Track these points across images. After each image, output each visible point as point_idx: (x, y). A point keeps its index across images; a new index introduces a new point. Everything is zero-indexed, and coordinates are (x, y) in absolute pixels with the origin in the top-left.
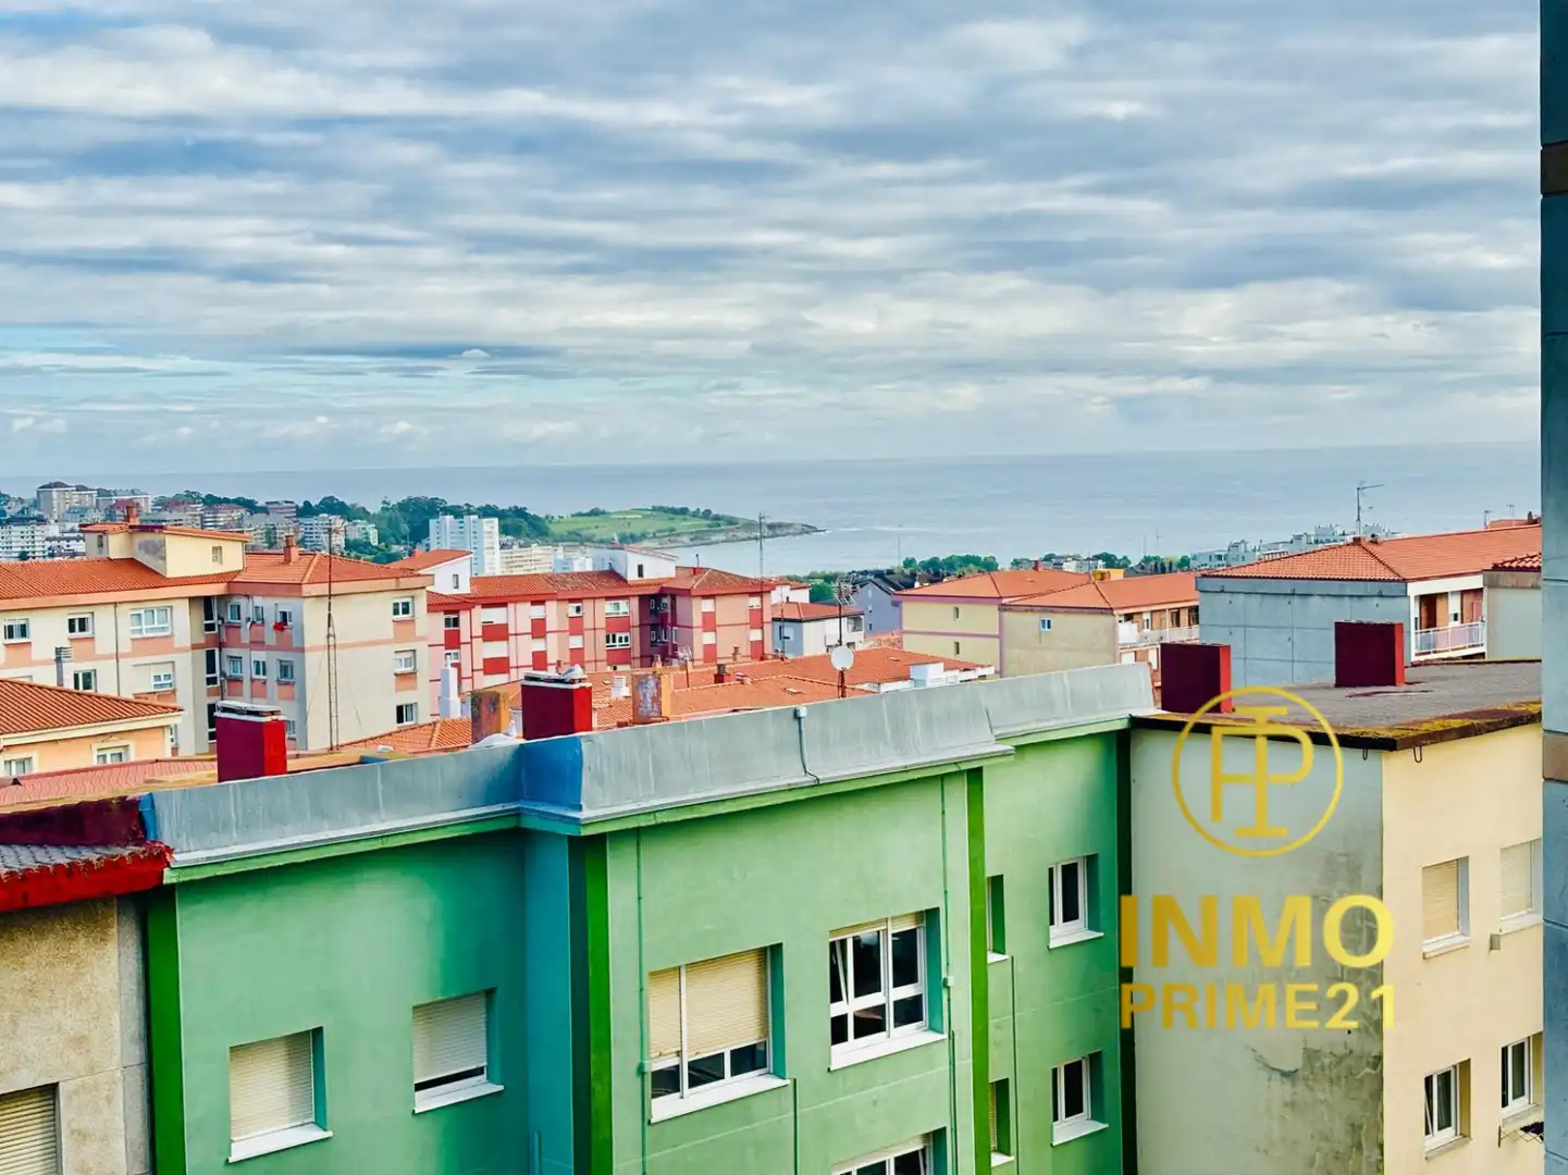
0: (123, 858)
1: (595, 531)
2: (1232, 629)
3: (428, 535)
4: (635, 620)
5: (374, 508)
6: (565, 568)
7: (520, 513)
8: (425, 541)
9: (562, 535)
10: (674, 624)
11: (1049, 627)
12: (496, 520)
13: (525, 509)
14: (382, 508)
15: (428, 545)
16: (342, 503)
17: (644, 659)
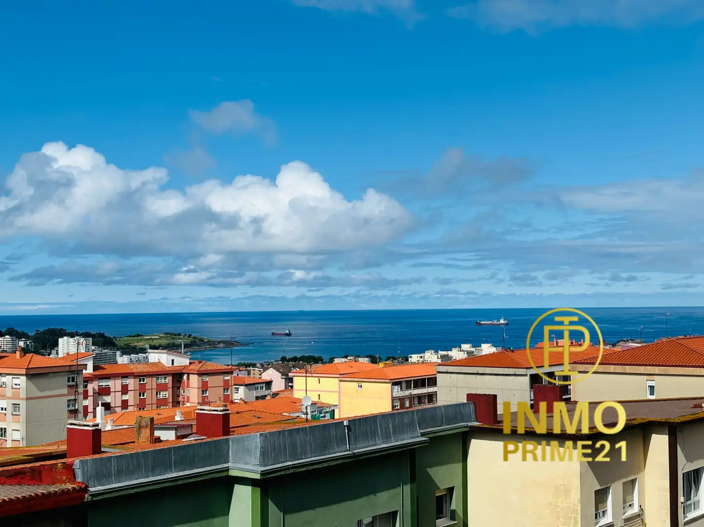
0: (69, 489)
1: (136, 344)
2: (451, 388)
3: (58, 345)
4: (170, 385)
5: (32, 334)
6: (123, 361)
7: (102, 335)
8: (56, 349)
9: (121, 346)
10: (188, 386)
11: (361, 387)
12: (91, 339)
13: (104, 333)
14: (36, 333)
15: (57, 350)
16: (17, 331)
17: (174, 403)
